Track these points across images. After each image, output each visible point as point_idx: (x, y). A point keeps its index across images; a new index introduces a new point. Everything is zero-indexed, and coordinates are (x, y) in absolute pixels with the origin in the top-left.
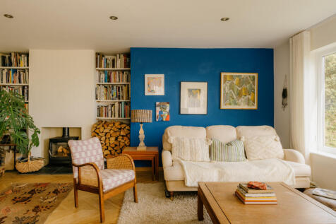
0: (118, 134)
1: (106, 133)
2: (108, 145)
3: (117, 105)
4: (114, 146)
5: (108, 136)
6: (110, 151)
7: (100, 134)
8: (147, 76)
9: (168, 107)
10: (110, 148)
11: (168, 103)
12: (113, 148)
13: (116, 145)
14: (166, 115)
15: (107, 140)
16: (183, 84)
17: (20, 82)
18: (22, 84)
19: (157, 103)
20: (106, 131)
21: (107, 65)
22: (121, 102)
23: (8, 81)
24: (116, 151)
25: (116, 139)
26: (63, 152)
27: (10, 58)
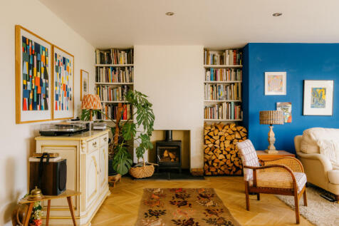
0: (233, 137)
1: (220, 136)
2: (223, 149)
3: (225, 105)
4: (229, 150)
5: (223, 139)
6: (225, 156)
7: (214, 137)
8: (267, 74)
9: (290, 108)
10: (224, 152)
11: (290, 103)
12: (228, 153)
13: (231, 149)
14: (288, 116)
15: (222, 143)
16: (307, 82)
17: (119, 81)
18: (122, 83)
19: (278, 104)
20: (220, 134)
21: (214, 62)
22: (230, 103)
23: (107, 80)
24: (231, 155)
25: (231, 142)
26: (169, 156)
27: (109, 55)
